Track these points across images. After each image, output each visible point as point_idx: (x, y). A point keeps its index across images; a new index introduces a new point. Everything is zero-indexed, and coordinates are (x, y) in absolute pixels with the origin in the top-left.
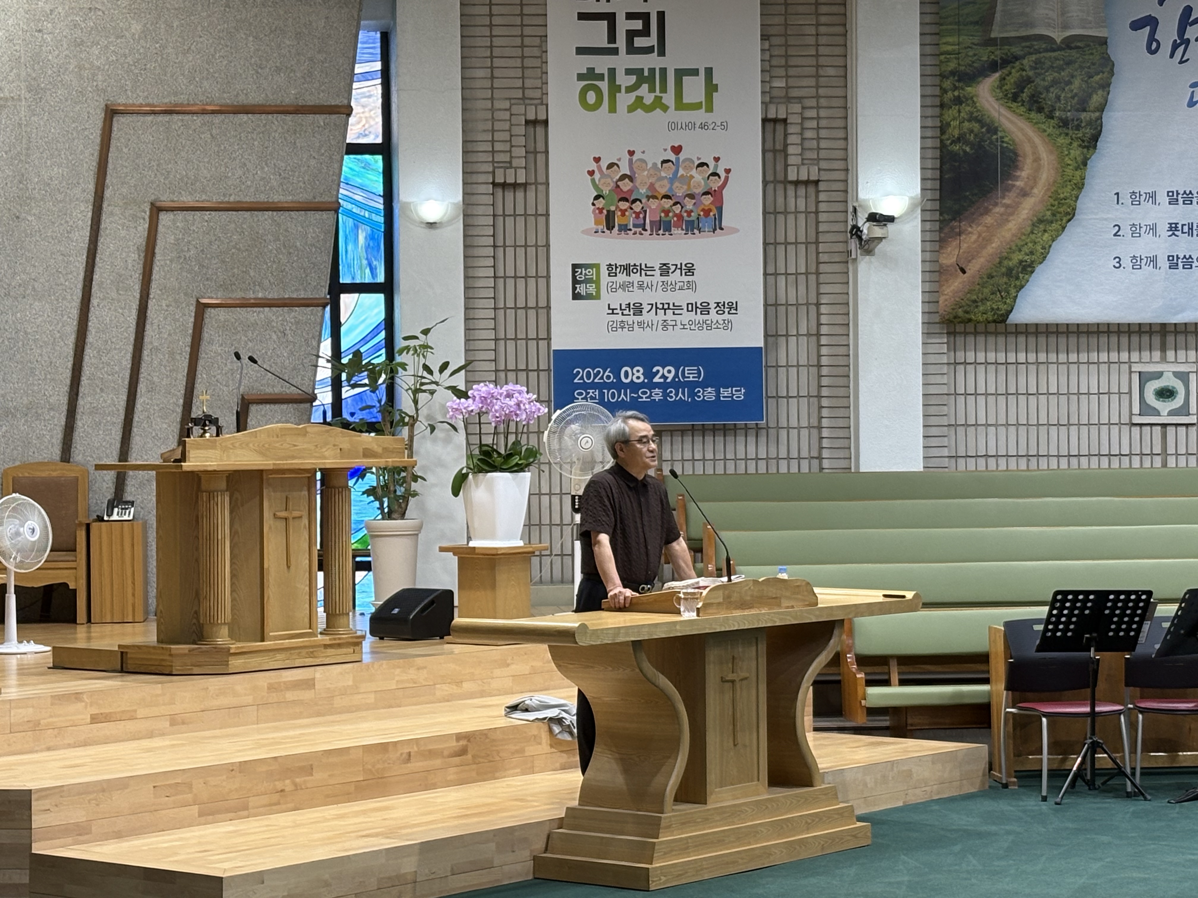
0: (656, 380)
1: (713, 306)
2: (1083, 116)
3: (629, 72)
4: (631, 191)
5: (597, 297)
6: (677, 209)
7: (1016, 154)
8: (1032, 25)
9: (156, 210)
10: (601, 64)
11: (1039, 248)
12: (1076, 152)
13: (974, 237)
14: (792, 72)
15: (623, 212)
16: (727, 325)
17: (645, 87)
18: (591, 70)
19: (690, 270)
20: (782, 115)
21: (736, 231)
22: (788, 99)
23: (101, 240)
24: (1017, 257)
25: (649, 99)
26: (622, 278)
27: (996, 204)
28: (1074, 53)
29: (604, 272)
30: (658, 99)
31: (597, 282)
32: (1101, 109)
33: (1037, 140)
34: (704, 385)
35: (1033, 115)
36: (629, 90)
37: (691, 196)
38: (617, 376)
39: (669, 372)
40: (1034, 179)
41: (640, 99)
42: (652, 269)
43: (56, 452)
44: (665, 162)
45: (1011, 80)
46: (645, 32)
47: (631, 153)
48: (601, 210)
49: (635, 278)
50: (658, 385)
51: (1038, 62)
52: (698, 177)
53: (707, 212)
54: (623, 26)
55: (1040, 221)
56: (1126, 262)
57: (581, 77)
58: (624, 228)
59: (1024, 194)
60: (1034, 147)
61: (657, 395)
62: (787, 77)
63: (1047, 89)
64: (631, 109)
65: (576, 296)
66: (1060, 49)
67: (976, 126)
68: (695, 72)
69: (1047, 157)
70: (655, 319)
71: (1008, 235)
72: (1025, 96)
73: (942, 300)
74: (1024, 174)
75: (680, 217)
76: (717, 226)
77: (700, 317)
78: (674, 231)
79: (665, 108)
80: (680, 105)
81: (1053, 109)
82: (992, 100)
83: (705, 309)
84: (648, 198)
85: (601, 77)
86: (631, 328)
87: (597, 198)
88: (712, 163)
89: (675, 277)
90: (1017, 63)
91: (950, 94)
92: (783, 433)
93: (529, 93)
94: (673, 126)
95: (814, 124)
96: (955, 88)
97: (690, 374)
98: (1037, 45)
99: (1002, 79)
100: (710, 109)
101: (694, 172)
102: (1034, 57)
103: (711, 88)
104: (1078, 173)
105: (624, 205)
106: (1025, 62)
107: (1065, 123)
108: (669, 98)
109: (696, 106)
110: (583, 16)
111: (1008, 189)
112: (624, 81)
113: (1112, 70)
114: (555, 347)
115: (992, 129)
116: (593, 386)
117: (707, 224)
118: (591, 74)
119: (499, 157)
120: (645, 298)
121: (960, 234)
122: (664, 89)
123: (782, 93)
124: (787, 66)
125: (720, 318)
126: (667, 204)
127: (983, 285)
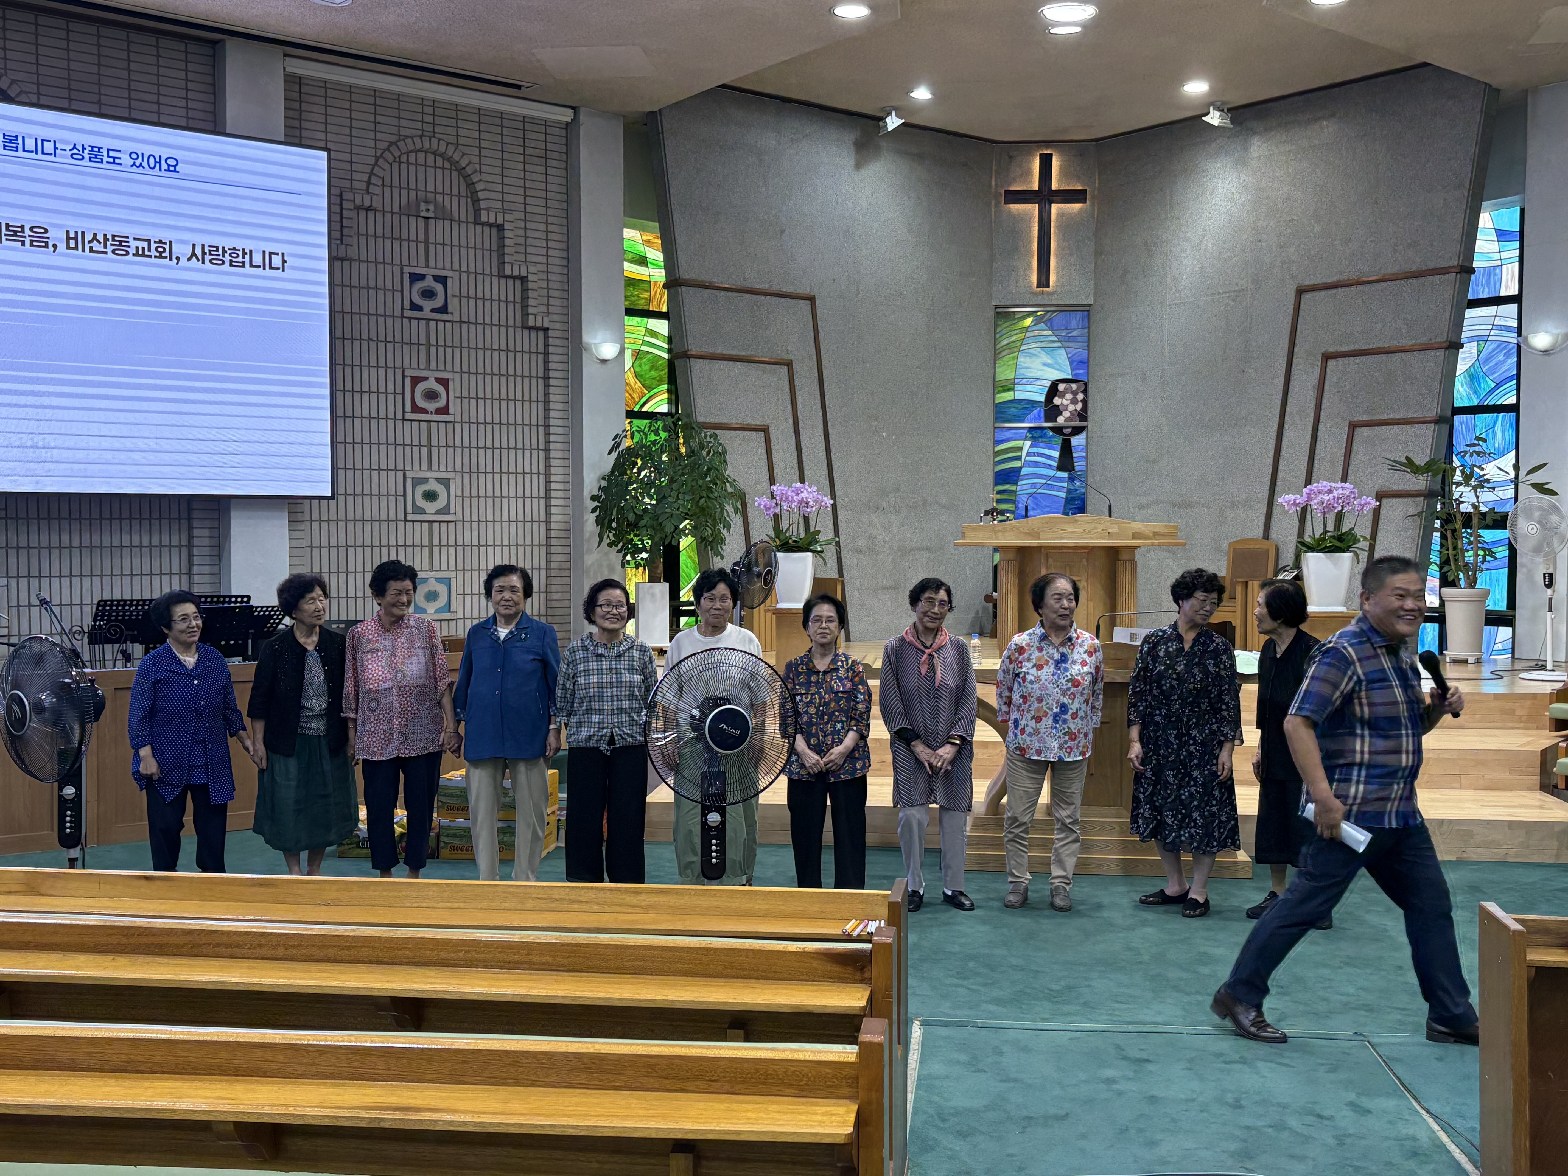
9: (1326, 358)
23: (1292, 383)
43: (1259, 532)
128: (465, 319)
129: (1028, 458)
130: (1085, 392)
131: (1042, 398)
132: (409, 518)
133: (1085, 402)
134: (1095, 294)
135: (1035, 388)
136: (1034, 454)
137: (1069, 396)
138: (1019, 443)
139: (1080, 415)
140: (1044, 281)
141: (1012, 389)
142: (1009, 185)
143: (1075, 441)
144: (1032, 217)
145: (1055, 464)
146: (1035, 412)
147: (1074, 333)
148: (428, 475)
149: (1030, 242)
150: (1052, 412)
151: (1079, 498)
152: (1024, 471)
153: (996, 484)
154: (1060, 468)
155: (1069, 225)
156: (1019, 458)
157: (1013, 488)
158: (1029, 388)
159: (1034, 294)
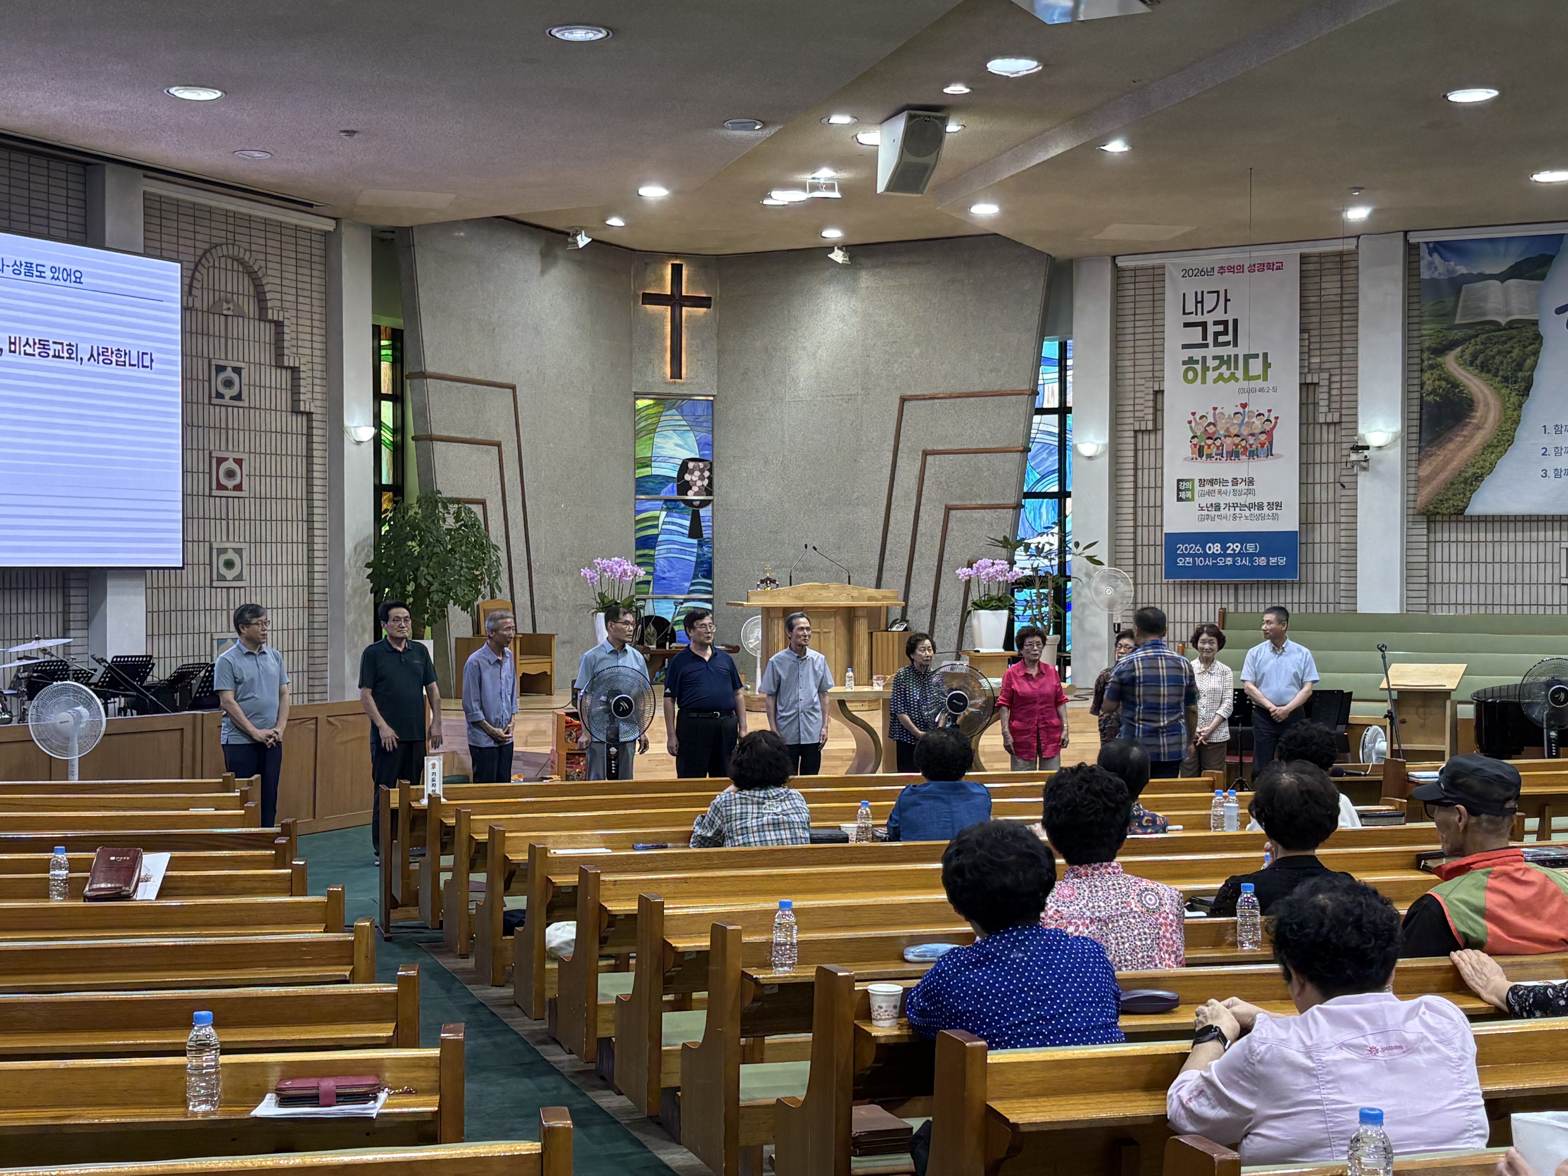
0: (1229, 552)
1: (1265, 504)
2: (1520, 374)
3: (1215, 358)
4: (1214, 433)
5: (1192, 499)
6: (1243, 443)
7: (1472, 401)
8: (1484, 314)
9: (926, 453)
10: (1197, 353)
11: (1487, 464)
12: (1514, 399)
13: (1441, 458)
14: (1323, 352)
15: (1209, 446)
16: (1275, 517)
17: (1225, 367)
18: (1191, 358)
19: (1251, 482)
20: (1315, 381)
21: (1281, 456)
22: (1321, 370)
23: (897, 471)
24: (1471, 471)
25: (1227, 374)
26: (1208, 487)
27: (1457, 436)
28: (1514, 332)
29: (1197, 483)
30: (1233, 374)
31: (1192, 490)
32: (1533, 368)
33: (1487, 391)
34: (1259, 555)
35: (1483, 375)
36: (1215, 369)
37: (1253, 435)
38: (1204, 549)
39: (1236, 547)
40: (1485, 418)
41: (1221, 374)
42: (1227, 481)
44: (1236, 413)
45: (1468, 352)
46: (1225, 332)
47: (1215, 409)
48: (1195, 445)
49: (1216, 487)
50: (1230, 555)
51: (1489, 339)
52: (1257, 423)
53: (1262, 445)
54: (1212, 329)
55: (1489, 446)
56: (1551, 473)
57: (1184, 363)
58: (1209, 456)
59: (1478, 428)
60: (1485, 396)
61: (1229, 561)
62: (1321, 355)
63: (1493, 357)
64: (1215, 381)
65: (1179, 499)
66: (1505, 329)
67: (1444, 384)
68: (1256, 356)
69: (1494, 402)
70: (1228, 513)
71: (1465, 456)
72: (1478, 362)
73: (1419, 499)
74: (1478, 414)
75: (1245, 448)
76: (1270, 453)
77: (1257, 512)
78: (1241, 457)
79: (1237, 380)
80: (1247, 377)
81: (1498, 370)
82: (1456, 366)
83: (1260, 506)
84: (1225, 436)
85: (1197, 362)
86: (1213, 519)
87: (1193, 438)
88: (1266, 414)
89: (1242, 486)
90: (1473, 341)
91: (1426, 363)
92: (1317, 586)
93: (1156, 374)
94: (1242, 391)
95: (1338, 385)
96: (1430, 359)
97: (1250, 548)
98: (1487, 327)
99: (1463, 351)
100: (1265, 379)
101: (1254, 420)
102: (1484, 336)
103: (1267, 365)
104: (1516, 413)
105: (1210, 442)
106: (1478, 339)
107: (1506, 379)
108: (1240, 374)
109: (1257, 377)
110: (1186, 325)
111: (1466, 425)
112: (1211, 363)
113: (1541, 342)
114: (1166, 530)
115: (1455, 384)
116: (1189, 555)
117: (1263, 452)
118: (1191, 361)
119: (1137, 414)
120: (1222, 500)
121: (1431, 456)
122: (1236, 368)
123: (1317, 367)
124: (1320, 349)
125: (1270, 512)
126: (1237, 440)
127: (1448, 489)
128: (252, 405)
129: (664, 527)
130: (711, 470)
131: (675, 475)
132: (215, 584)
133: (710, 479)
134: (718, 387)
135: (669, 465)
136: (669, 523)
137: (697, 473)
138: (657, 513)
139: (706, 489)
140: (676, 373)
141: (650, 466)
142: (645, 288)
143: (703, 512)
144: (665, 317)
145: (687, 532)
146: (670, 485)
147: (701, 419)
148: (228, 545)
149: (664, 339)
150: (684, 487)
151: (707, 562)
152: (661, 538)
153: (637, 549)
154: (690, 536)
155: (698, 326)
156: (656, 526)
157: (652, 552)
158: (663, 465)
159: (670, 384)
